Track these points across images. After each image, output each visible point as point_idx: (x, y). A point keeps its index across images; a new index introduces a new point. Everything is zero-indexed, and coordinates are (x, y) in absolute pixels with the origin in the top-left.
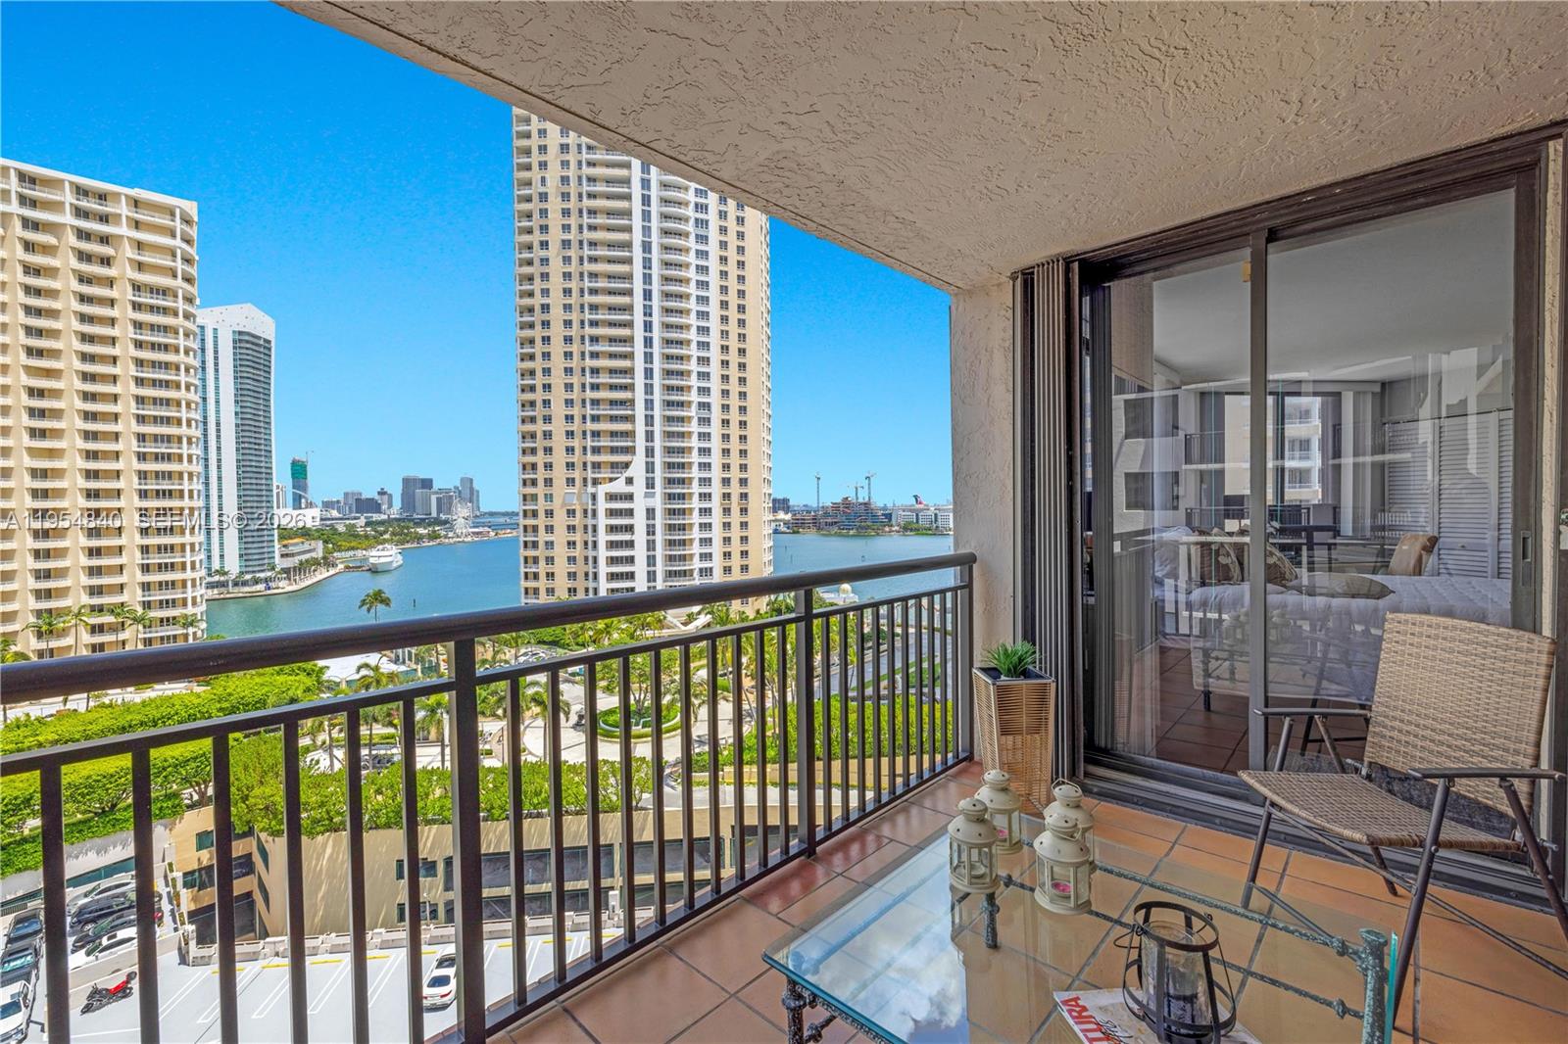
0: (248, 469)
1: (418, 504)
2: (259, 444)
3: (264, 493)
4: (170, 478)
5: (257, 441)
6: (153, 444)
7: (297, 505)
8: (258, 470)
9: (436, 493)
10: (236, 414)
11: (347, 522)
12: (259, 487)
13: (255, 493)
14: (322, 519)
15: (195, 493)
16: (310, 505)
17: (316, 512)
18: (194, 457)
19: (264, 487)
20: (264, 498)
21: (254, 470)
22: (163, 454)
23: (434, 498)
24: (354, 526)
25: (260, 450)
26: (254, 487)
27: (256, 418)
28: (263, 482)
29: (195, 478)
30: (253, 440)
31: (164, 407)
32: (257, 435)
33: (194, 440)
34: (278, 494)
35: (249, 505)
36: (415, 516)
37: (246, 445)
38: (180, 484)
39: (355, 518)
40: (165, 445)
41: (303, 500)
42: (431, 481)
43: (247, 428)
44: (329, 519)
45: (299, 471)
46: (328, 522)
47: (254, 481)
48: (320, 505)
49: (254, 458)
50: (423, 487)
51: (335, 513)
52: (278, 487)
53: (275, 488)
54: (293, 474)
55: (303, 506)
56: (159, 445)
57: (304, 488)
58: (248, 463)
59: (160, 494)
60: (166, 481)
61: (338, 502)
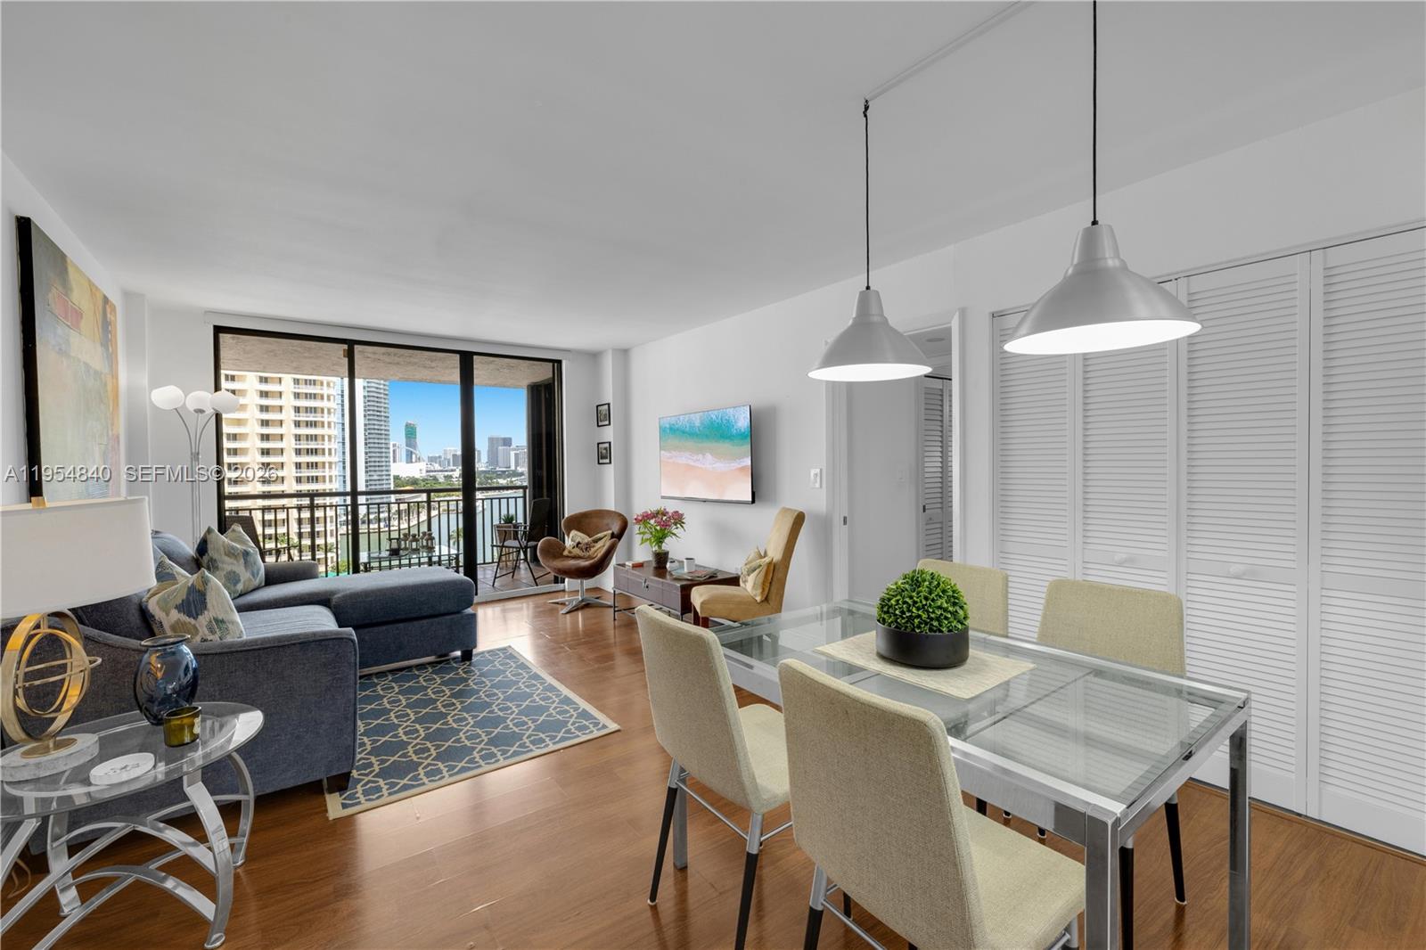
0: (373, 431)
1: (500, 458)
2: (380, 412)
3: (384, 450)
4: (316, 440)
5: (379, 409)
6: (305, 415)
7: (409, 460)
8: (379, 432)
9: (515, 450)
10: (364, 388)
11: (446, 474)
12: (380, 446)
13: (377, 450)
14: (427, 471)
15: (333, 451)
16: (419, 460)
17: (423, 466)
18: (332, 424)
19: (383, 446)
20: (384, 455)
21: (376, 431)
22: (311, 422)
23: (512, 454)
24: (451, 477)
25: (381, 416)
26: (376, 445)
27: (378, 391)
28: (383, 441)
29: (333, 440)
30: (376, 409)
31: (312, 386)
32: (378, 405)
33: (332, 410)
34: (394, 451)
35: (373, 459)
36: (498, 469)
37: (371, 412)
38: (323, 444)
39: (452, 471)
40: (313, 415)
41: (414, 456)
42: (510, 439)
43: (372, 399)
44: (433, 471)
45: (411, 432)
46: (432, 474)
47: (376, 441)
48: (426, 459)
49: (376, 423)
50: (504, 445)
51: (437, 467)
52: (394, 445)
53: (391, 446)
54: (406, 434)
55: (414, 460)
56: (309, 414)
57: (415, 447)
58: (372, 427)
59: (310, 452)
60: (314, 442)
61: (440, 457)
